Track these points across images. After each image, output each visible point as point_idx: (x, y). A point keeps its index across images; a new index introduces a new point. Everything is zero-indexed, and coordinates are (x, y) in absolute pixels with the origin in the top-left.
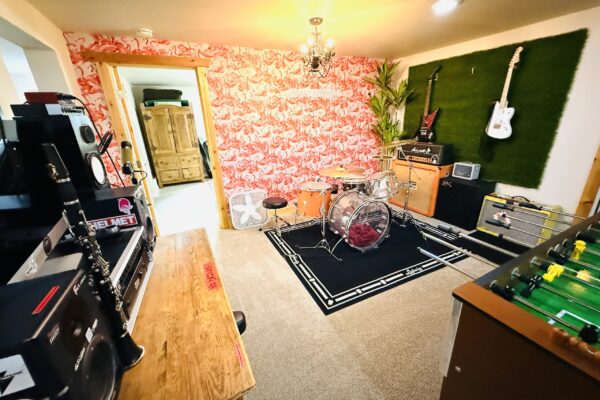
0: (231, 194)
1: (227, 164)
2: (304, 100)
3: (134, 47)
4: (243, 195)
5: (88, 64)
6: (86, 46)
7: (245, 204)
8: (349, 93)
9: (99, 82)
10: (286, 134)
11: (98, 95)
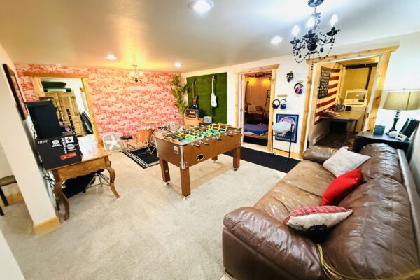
0: (103, 136)
1: (100, 121)
2: (138, 91)
3: (50, 70)
4: (110, 136)
5: (27, 77)
6: (26, 70)
7: (111, 140)
8: (161, 88)
9: (32, 85)
10: (130, 107)
11: (31, 91)
